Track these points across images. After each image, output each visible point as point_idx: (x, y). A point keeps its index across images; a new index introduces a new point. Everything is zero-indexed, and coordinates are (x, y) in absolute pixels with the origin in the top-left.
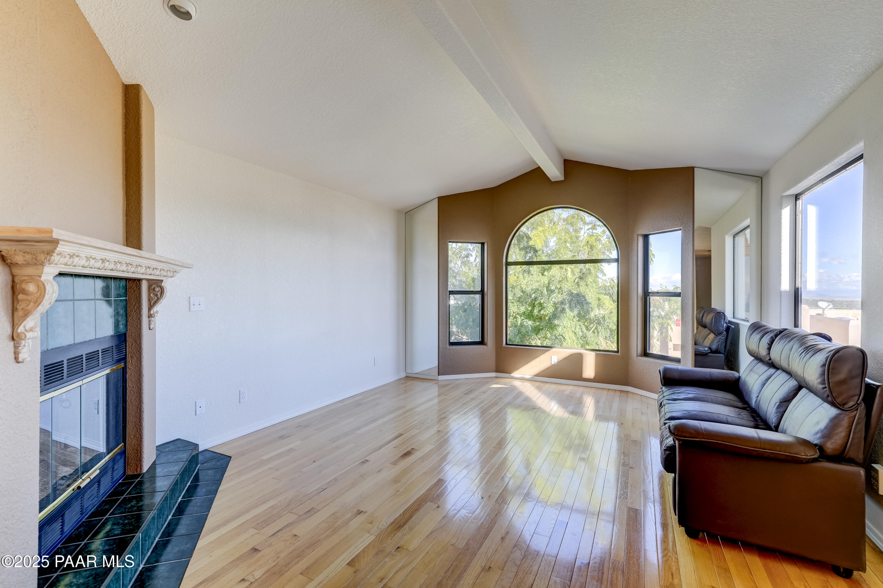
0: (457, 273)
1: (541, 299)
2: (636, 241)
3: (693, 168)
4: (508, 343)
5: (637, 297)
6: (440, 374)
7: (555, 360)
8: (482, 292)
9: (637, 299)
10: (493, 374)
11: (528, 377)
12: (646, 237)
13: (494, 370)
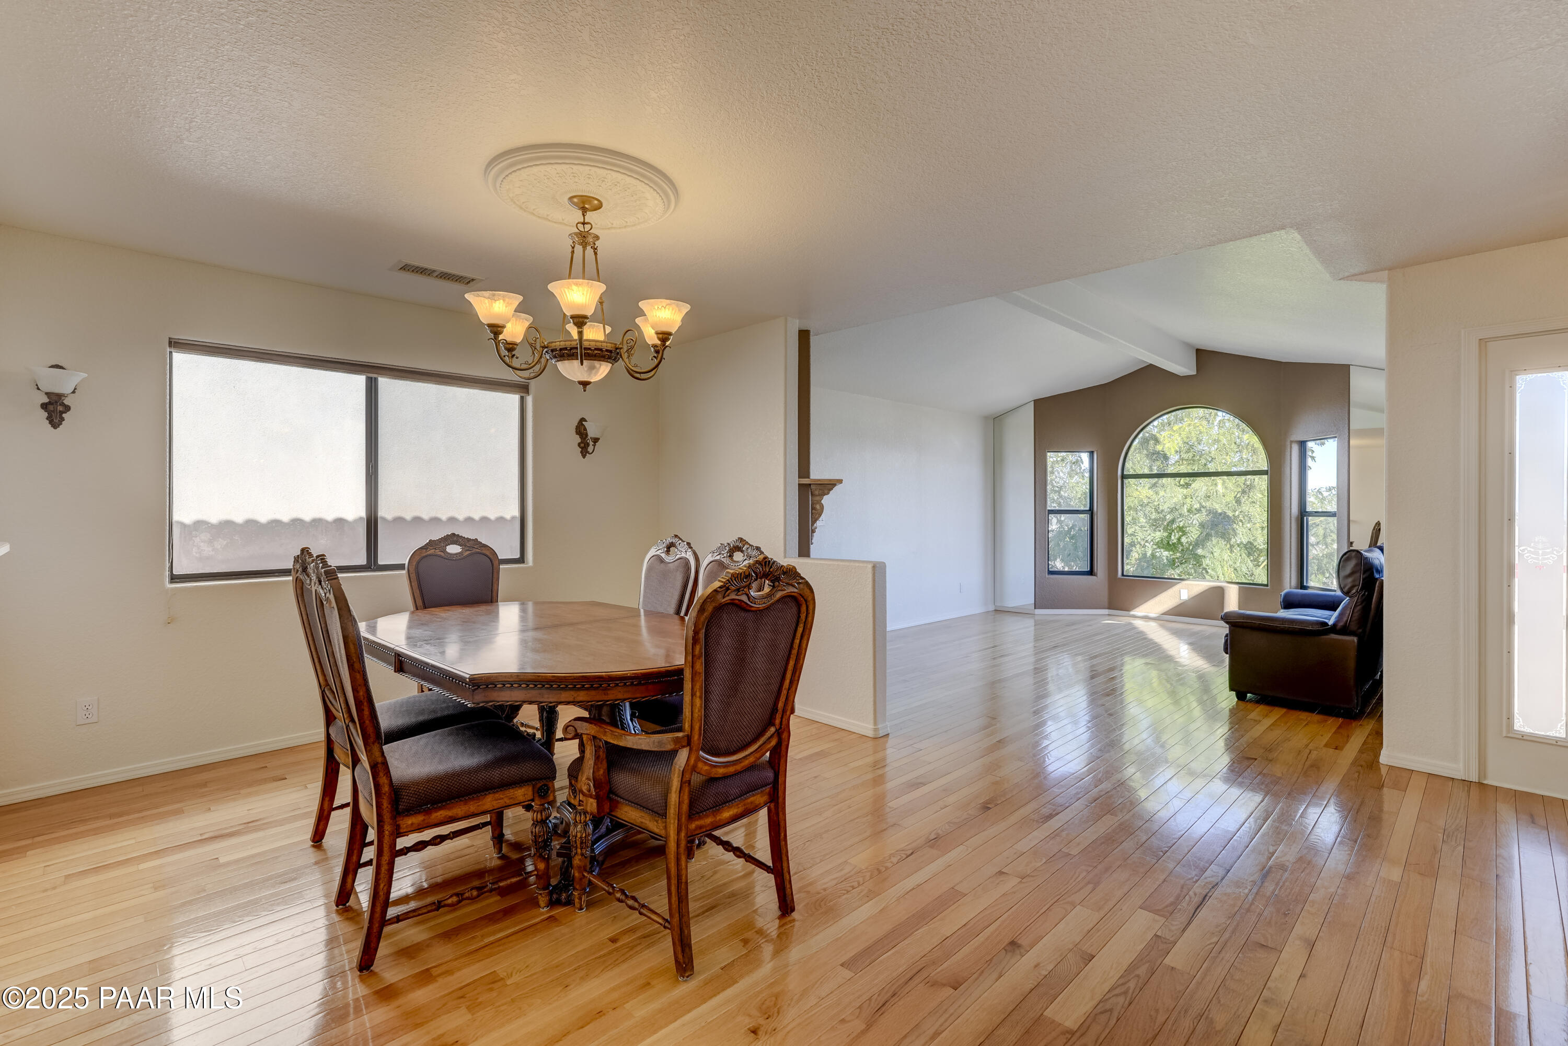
0: (1061, 488)
1: (1181, 521)
2: (1289, 450)
3: (1349, 366)
4: (1125, 574)
5: (1291, 517)
6: (1037, 606)
7: (1185, 596)
8: (1091, 511)
9: (1291, 520)
10: (1106, 611)
11: (1153, 615)
12: (1302, 444)
13: (1106, 604)
